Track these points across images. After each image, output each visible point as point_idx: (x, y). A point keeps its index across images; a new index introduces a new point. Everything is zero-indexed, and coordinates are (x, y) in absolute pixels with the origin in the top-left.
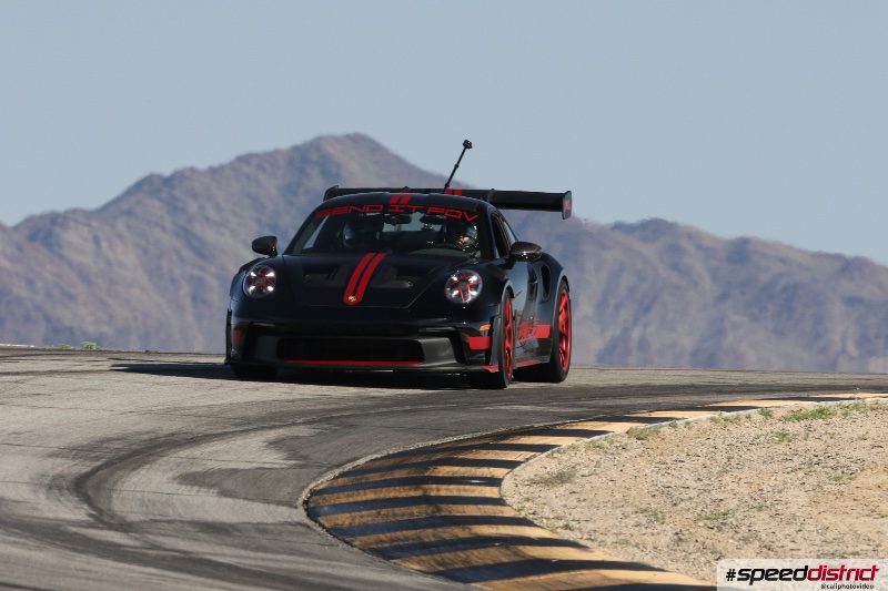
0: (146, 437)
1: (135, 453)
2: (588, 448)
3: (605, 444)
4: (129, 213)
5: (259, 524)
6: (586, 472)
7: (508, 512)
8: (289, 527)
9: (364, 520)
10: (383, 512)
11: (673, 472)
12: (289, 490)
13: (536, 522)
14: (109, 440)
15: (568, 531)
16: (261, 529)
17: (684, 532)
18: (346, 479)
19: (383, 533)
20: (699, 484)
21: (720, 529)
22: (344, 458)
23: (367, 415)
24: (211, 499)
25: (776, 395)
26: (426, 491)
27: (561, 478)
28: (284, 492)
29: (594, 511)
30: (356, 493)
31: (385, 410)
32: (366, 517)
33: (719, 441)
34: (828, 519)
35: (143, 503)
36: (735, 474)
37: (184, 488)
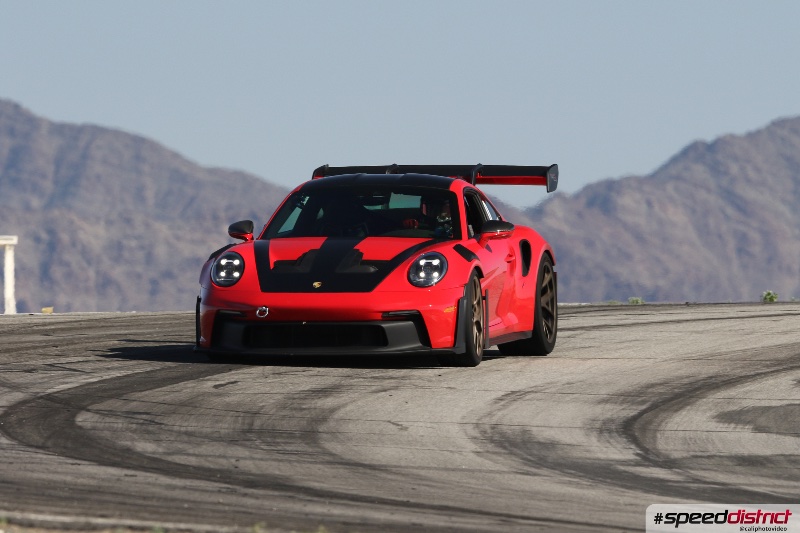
0: (686, 381)
1: (677, 396)
4: (678, 178)
5: (790, 455)
14: (653, 385)
24: (747, 435)
35: (685, 441)
37: (722, 426)
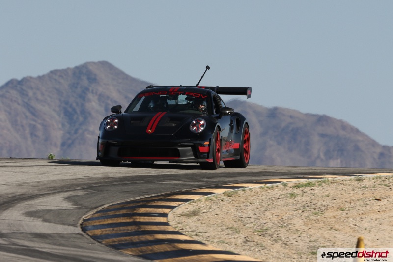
0: (10, 195)
1: (5, 203)
2: (206, 200)
3: (214, 198)
5: (60, 234)
6: (205, 211)
7: (171, 229)
8: (74, 236)
9: (107, 232)
10: (116, 229)
11: (244, 211)
12: (74, 219)
13: (183, 233)
15: (197, 237)
16: (61, 236)
17: (249, 237)
18: (99, 214)
19: (115, 238)
20: (255, 216)
21: (264, 236)
22: (98, 205)
23: (108, 186)
24: (39, 223)
25: (289, 177)
26: (134, 219)
27: (194, 214)
28: (71, 220)
29: (209, 228)
30: (103, 220)
31: (116, 183)
32: (108, 231)
33: (264, 197)
34: (312, 232)
35: (9, 225)
36: (271, 212)
37: (27, 219)
